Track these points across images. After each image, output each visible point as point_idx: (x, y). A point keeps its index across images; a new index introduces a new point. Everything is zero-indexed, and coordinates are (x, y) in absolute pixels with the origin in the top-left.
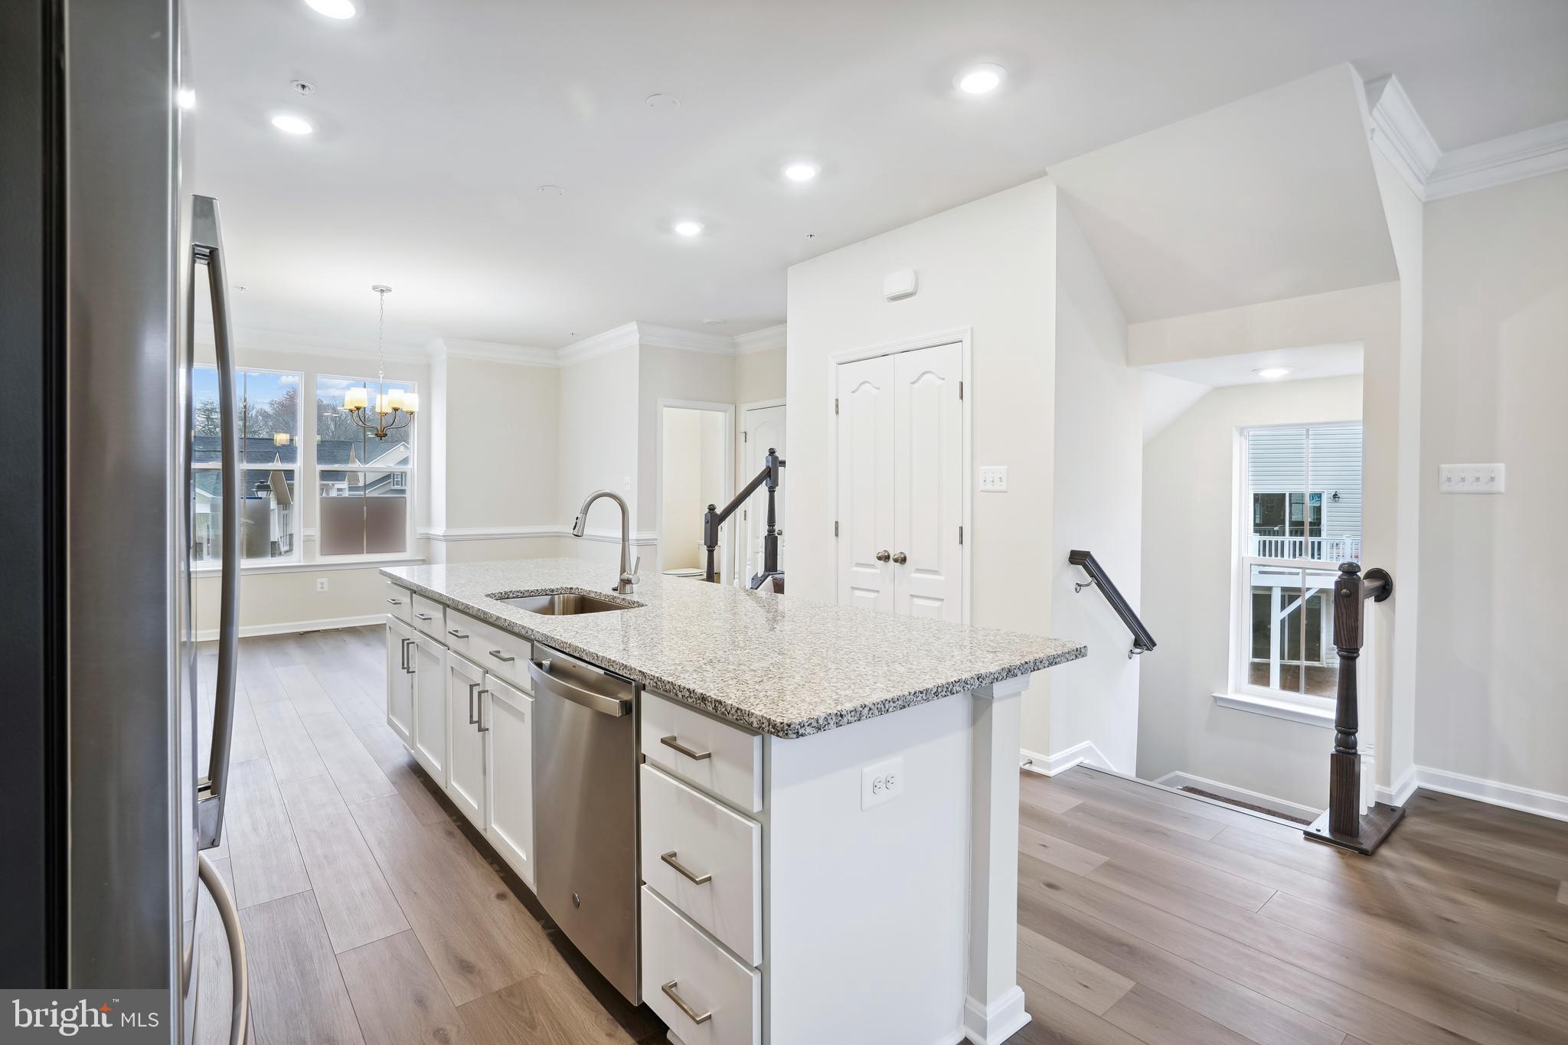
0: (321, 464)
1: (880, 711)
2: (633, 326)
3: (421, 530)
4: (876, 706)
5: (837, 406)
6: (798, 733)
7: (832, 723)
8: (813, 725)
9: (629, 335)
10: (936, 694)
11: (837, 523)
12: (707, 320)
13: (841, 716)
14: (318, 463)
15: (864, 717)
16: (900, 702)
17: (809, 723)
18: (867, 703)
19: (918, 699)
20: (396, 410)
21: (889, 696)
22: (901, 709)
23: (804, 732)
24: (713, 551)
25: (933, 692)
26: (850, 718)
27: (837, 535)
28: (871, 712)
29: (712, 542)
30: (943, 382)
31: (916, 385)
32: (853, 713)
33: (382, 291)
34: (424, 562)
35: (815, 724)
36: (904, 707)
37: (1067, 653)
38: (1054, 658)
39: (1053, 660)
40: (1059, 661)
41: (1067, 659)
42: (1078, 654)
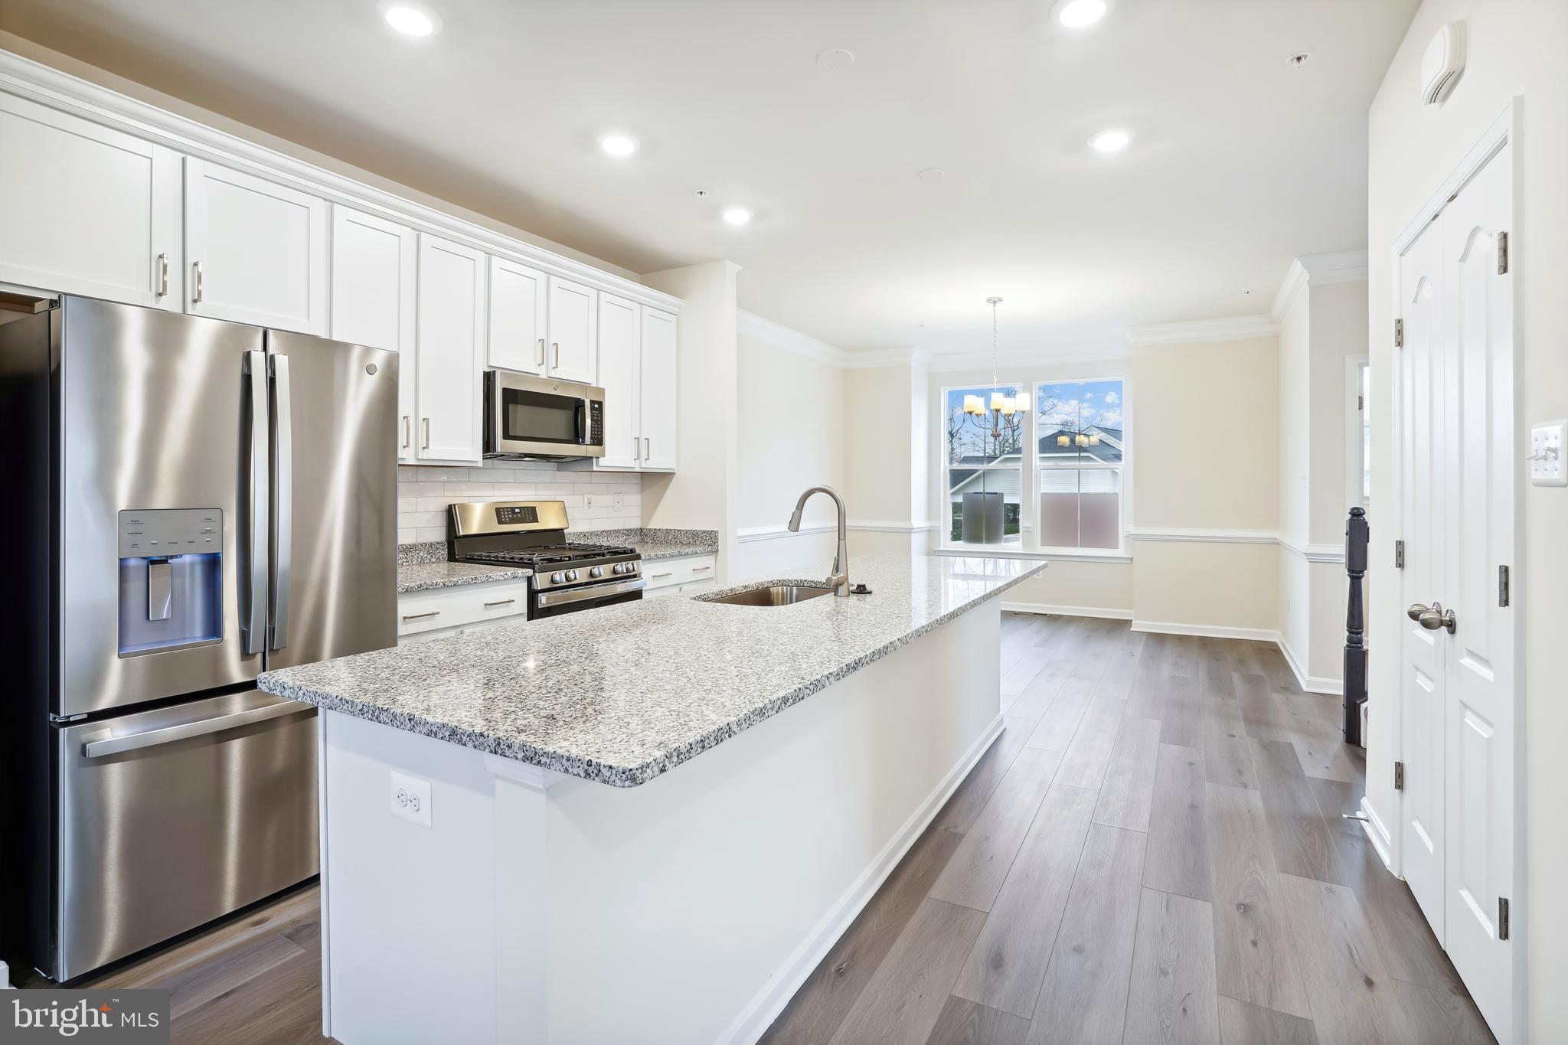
5: (1400, 332)
11: (1400, 544)
14: (1040, 461)
27: (1401, 565)
31: (1465, 263)
37: (565, 758)
38: (536, 753)
39: (532, 755)
40: (546, 763)
41: (564, 767)
42: (593, 772)
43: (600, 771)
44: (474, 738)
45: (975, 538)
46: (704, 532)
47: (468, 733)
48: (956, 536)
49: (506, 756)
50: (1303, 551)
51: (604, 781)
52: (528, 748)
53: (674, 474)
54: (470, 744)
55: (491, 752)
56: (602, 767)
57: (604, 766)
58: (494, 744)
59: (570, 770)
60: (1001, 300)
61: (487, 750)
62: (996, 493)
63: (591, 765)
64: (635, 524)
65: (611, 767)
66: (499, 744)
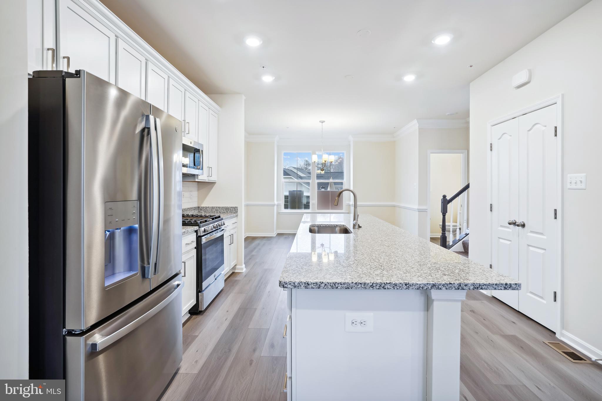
0: (318, 180)
1: (332, 287)
2: (415, 122)
3: (348, 203)
4: (329, 284)
5: (491, 147)
6: (284, 286)
7: (302, 286)
8: (292, 284)
9: (414, 126)
10: (372, 286)
11: (491, 205)
12: (448, 114)
13: (308, 284)
14: (317, 180)
15: (322, 288)
16: (345, 286)
17: (289, 283)
18: (324, 282)
19: (358, 286)
20: (325, 161)
21: (339, 281)
22: (346, 289)
23: (287, 286)
24: (445, 215)
25: (369, 285)
26: (313, 286)
27: (491, 211)
28: (326, 286)
29: (444, 211)
30: (545, 128)
31: (530, 132)
32: (315, 284)
33: (322, 122)
34: (348, 213)
35: (293, 284)
36: (348, 288)
37: (494, 284)
38: (480, 285)
39: (478, 286)
40: (485, 288)
41: (494, 288)
42: (508, 287)
43: (511, 286)
44: (446, 286)
45: (293, 207)
46: (232, 207)
47: (442, 284)
48: (286, 207)
49: (464, 289)
50: (417, 208)
51: (513, 289)
52: (476, 284)
53: (215, 183)
54: (444, 288)
55: (456, 289)
56: (512, 285)
57: (513, 284)
58: (457, 286)
59: (497, 288)
60: (324, 122)
61: (454, 288)
62: (301, 191)
63: (507, 285)
64: (196, 205)
65: (516, 284)
66: (460, 285)
